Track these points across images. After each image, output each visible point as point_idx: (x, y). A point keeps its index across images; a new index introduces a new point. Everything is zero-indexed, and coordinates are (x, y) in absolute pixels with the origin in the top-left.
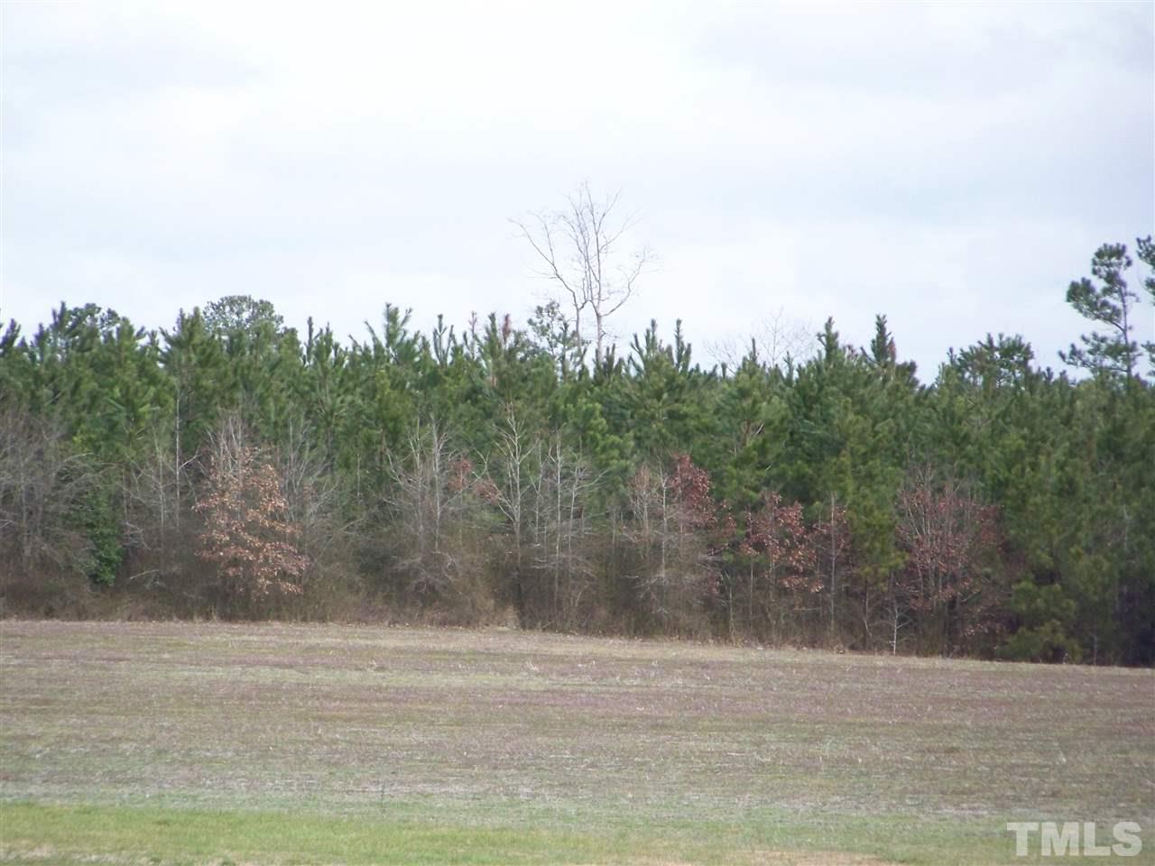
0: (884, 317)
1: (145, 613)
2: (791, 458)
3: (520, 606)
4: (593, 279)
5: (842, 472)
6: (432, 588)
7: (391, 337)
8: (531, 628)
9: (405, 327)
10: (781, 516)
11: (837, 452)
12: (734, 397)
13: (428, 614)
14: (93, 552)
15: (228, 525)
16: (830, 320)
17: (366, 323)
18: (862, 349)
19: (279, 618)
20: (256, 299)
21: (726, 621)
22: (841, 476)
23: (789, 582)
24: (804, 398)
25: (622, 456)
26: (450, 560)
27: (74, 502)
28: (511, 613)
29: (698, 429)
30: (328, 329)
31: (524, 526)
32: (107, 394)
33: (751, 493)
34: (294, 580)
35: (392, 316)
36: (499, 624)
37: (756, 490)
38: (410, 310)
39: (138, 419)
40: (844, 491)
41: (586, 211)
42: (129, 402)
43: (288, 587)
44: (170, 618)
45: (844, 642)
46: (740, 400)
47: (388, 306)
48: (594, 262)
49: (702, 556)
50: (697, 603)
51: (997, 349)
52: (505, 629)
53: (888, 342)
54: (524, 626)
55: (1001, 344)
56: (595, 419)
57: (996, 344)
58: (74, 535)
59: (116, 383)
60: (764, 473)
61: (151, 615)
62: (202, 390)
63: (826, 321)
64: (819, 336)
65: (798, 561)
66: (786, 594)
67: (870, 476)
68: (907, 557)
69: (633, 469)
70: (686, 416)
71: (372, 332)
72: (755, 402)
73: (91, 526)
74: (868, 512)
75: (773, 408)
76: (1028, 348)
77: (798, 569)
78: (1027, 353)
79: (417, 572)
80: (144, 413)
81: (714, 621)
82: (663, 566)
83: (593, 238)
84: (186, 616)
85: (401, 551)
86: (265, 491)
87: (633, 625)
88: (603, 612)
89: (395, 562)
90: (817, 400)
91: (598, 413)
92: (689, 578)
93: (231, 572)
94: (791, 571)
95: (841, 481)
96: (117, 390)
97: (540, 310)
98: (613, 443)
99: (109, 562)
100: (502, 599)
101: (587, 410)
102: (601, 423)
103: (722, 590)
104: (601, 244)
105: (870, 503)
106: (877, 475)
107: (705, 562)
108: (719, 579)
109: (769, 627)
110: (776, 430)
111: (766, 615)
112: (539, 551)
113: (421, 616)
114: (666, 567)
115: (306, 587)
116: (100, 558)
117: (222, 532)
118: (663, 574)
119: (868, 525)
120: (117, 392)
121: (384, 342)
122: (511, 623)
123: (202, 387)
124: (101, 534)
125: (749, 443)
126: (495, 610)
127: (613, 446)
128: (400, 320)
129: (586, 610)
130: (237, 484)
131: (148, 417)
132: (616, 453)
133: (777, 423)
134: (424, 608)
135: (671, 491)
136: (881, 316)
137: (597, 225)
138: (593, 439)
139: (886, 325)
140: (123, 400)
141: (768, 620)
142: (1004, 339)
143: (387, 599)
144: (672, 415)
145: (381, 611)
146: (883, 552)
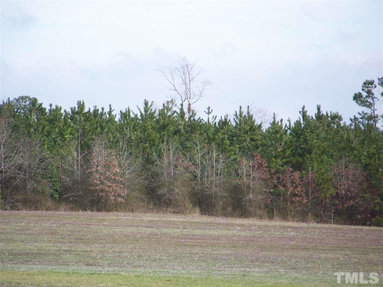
0: (320, 105)
1: (70, 208)
2: (294, 155)
3: (200, 207)
4: (188, 91)
5: (312, 160)
6: (170, 200)
7: (146, 111)
8: (204, 215)
9: (151, 108)
10: (292, 176)
11: (310, 153)
12: (273, 133)
13: (169, 209)
14: (51, 187)
15: (99, 177)
16: (304, 106)
17: (137, 106)
18: (312, 117)
19: (117, 211)
20: (31, 97)
21: (273, 213)
22: (312, 162)
23: (295, 199)
24: (297, 134)
25: (235, 154)
26: (176, 190)
27: (45, 169)
28: (197, 209)
29: (261, 145)
30: (128, 109)
31: (201, 178)
32: (54, 131)
33: (280, 167)
34: (123, 197)
35: (146, 104)
36: (194, 213)
37: (283, 166)
38: (153, 102)
39: (65, 139)
40: (313, 167)
41: (185, 67)
42: (61, 134)
43: (120, 199)
44: (78, 210)
45: (315, 220)
46: (276, 134)
47: (145, 100)
48: (188, 86)
49: (264, 189)
50: (263, 206)
51: (330, 117)
52: (196, 215)
53: (321, 114)
54: (202, 214)
55: (331, 115)
56: (225, 141)
57: (329, 115)
58: (45, 181)
59: (56, 127)
60: (284, 160)
61: (72, 209)
62: (85, 130)
63: (303, 107)
64: (300, 112)
65: (298, 191)
66: (294, 203)
67: (322, 161)
68: (336, 191)
69: (239, 159)
70: (257, 140)
71: (139, 109)
72: (281, 135)
73: (51, 178)
74: (322, 174)
75: (287, 137)
76: (341, 117)
77: (298, 194)
78: (340, 118)
79: (165, 195)
80: (67, 138)
81: (268, 213)
82: (251, 193)
83: (188, 77)
84: (85, 209)
85: (159, 187)
86: (112, 166)
87: (240, 214)
88: (230, 209)
89: (157, 191)
90: (301, 134)
91: (226, 139)
92: (260, 197)
93: (100, 194)
94: (296, 195)
95: (312, 163)
96: (57, 129)
97: (168, 102)
98: (232, 149)
99: (57, 191)
100: (195, 204)
101: (222, 138)
102: (227, 142)
103: (271, 201)
104: (191, 78)
105: (323, 171)
106: (324, 161)
107: (265, 192)
108: (270, 198)
109: (288, 215)
110: (288, 145)
111: (287, 210)
112: (207, 187)
113: (167, 210)
114: (252, 193)
115: (126, 200)
116: (54, 189)
117: (97, 180)
118: (251, 196)
119: (323, 179)
120: (57, 130)
121: (144, 113)
122: (198, 213)
123: (85, 129)
124: (54, 180)
125: (279, 150)
126: (192, 208)
127: (232, 150)
128: (149, 105)
129: (224, 208)
130: (103, 163)
131: (68, 139)
132: (233, 153)
133: (289, 143)
134: (167, 207)
135: (253, 167)
136: (319, 105)
137: (189, 72)
138: (225, 148)
139: (321, 108)
140: (59, 133)
141: (287, 213)
142: (332, 113)
143: (155, 204)
144: (252, 139)
145: (152, 208)
146: (328, 189)
